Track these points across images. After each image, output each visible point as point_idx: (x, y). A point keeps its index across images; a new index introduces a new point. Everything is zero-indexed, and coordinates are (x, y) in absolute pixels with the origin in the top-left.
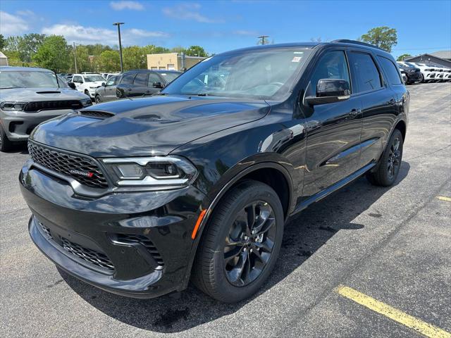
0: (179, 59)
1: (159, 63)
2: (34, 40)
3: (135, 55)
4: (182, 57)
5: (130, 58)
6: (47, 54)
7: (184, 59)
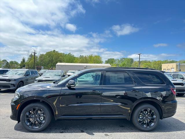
0: (177, 66)
1: (167, 67)
2: (123, 60)
3: (158, 64)
4: (179, 65)
5: (155, 66)
6: (124, 65)
7: (180, 65)
